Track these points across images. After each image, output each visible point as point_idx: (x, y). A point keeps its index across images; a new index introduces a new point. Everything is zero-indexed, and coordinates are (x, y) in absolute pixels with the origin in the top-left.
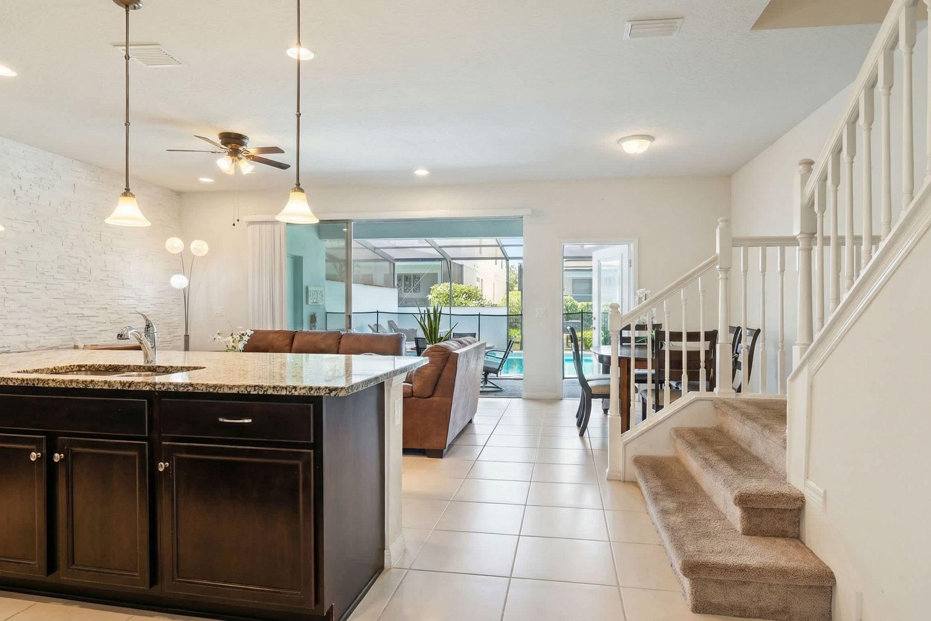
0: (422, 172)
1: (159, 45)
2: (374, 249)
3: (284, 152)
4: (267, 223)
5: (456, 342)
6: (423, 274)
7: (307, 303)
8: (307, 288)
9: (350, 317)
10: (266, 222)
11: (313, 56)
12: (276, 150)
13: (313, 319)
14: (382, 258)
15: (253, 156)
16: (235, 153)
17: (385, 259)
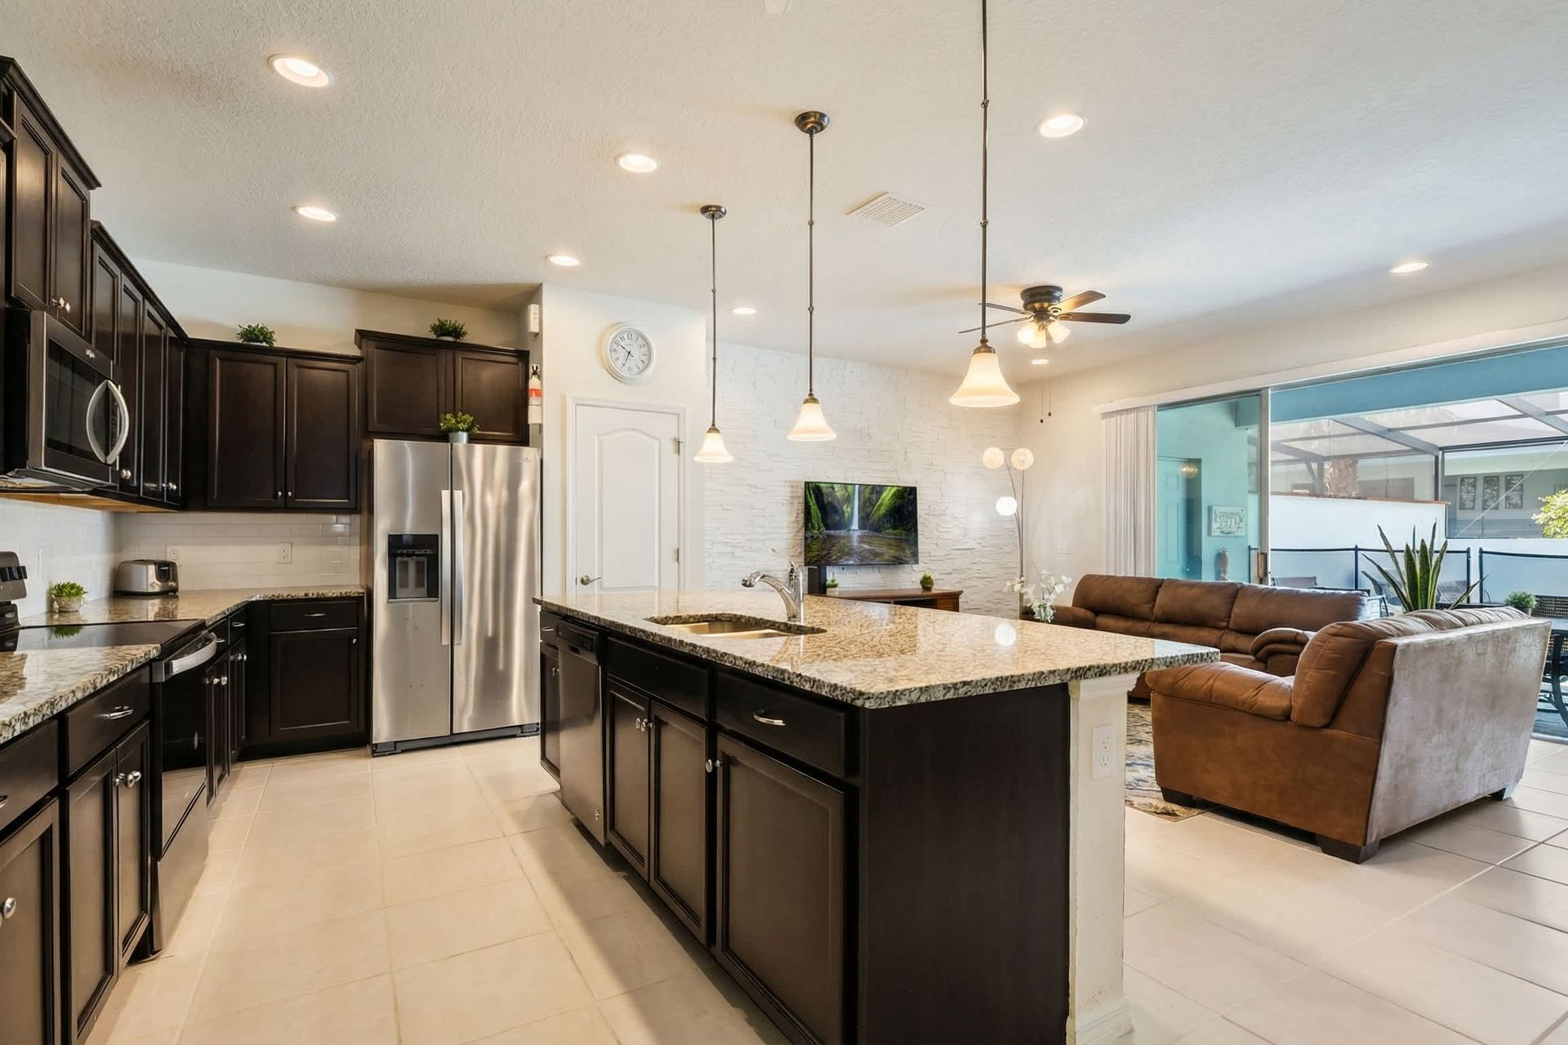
0: (1409, 267)
1: (885, 193)
2: (1387, 433)
3: (1105, 296)
4: (1129, 411)
5: (1419, 619)
6: (1527, 472)
7: (1209, 533)
8: (1210, 509)
9: (1265, 556)
10: (1127, 411)
11: (1082, 121)
12: (1092, 296)
13: (1221, 558)
14: (1409, 448)
15: (1069, 314)
16: (1042, 316)
17: (1417, 449)
